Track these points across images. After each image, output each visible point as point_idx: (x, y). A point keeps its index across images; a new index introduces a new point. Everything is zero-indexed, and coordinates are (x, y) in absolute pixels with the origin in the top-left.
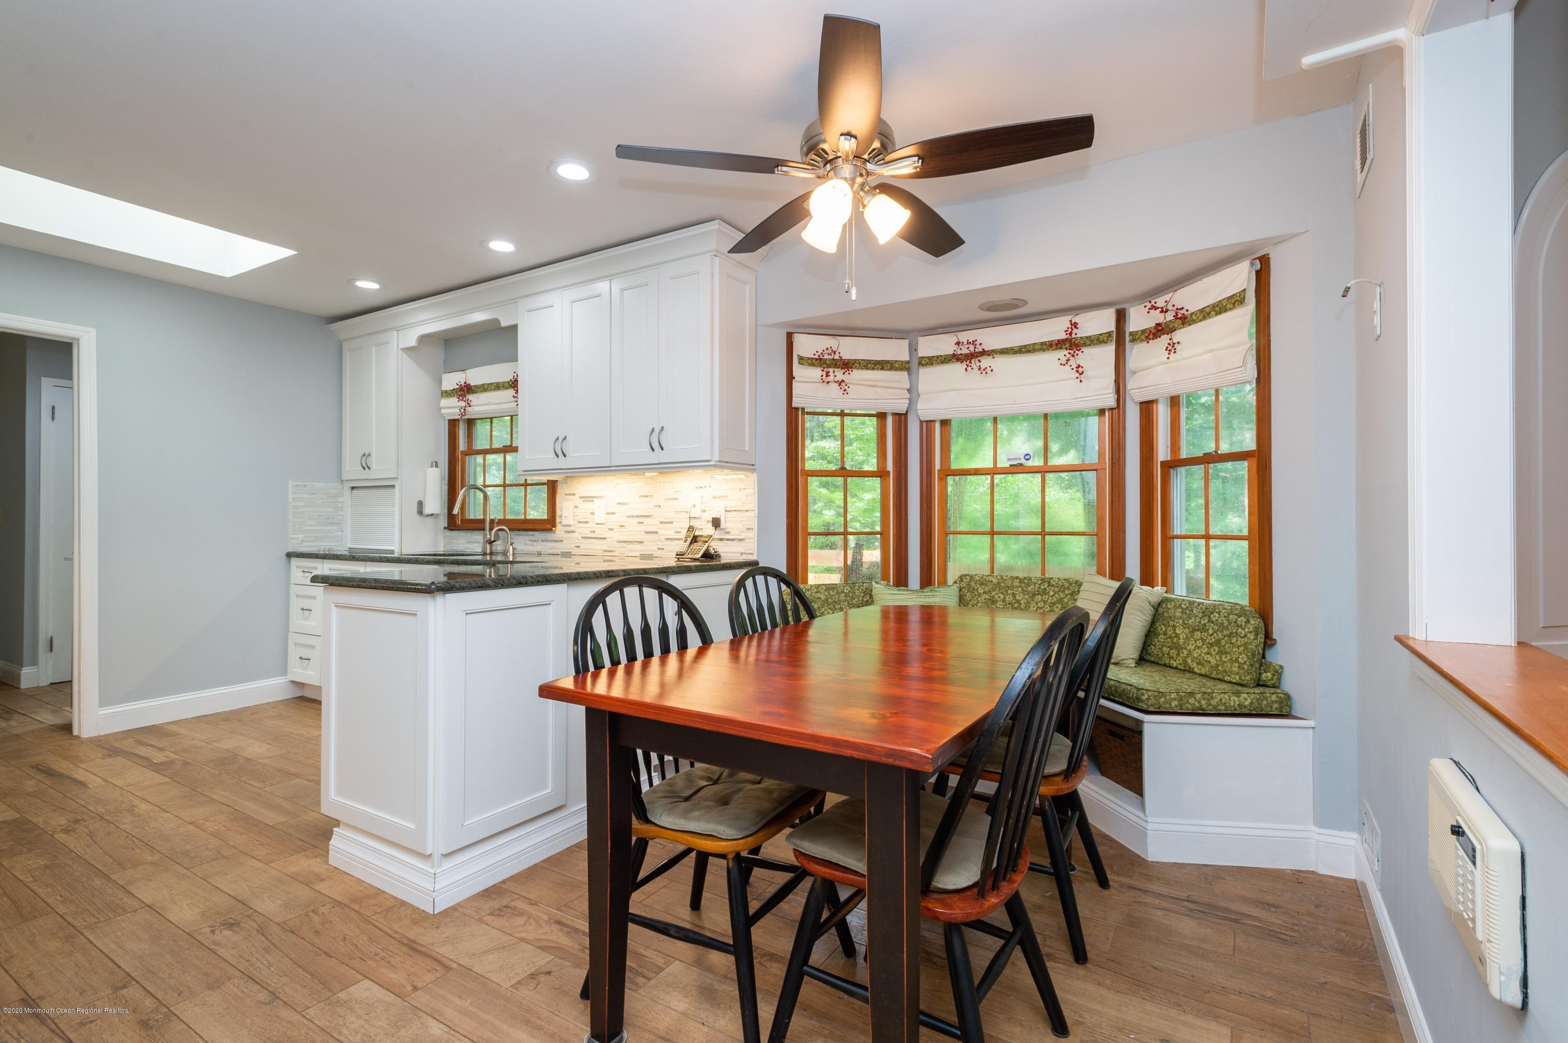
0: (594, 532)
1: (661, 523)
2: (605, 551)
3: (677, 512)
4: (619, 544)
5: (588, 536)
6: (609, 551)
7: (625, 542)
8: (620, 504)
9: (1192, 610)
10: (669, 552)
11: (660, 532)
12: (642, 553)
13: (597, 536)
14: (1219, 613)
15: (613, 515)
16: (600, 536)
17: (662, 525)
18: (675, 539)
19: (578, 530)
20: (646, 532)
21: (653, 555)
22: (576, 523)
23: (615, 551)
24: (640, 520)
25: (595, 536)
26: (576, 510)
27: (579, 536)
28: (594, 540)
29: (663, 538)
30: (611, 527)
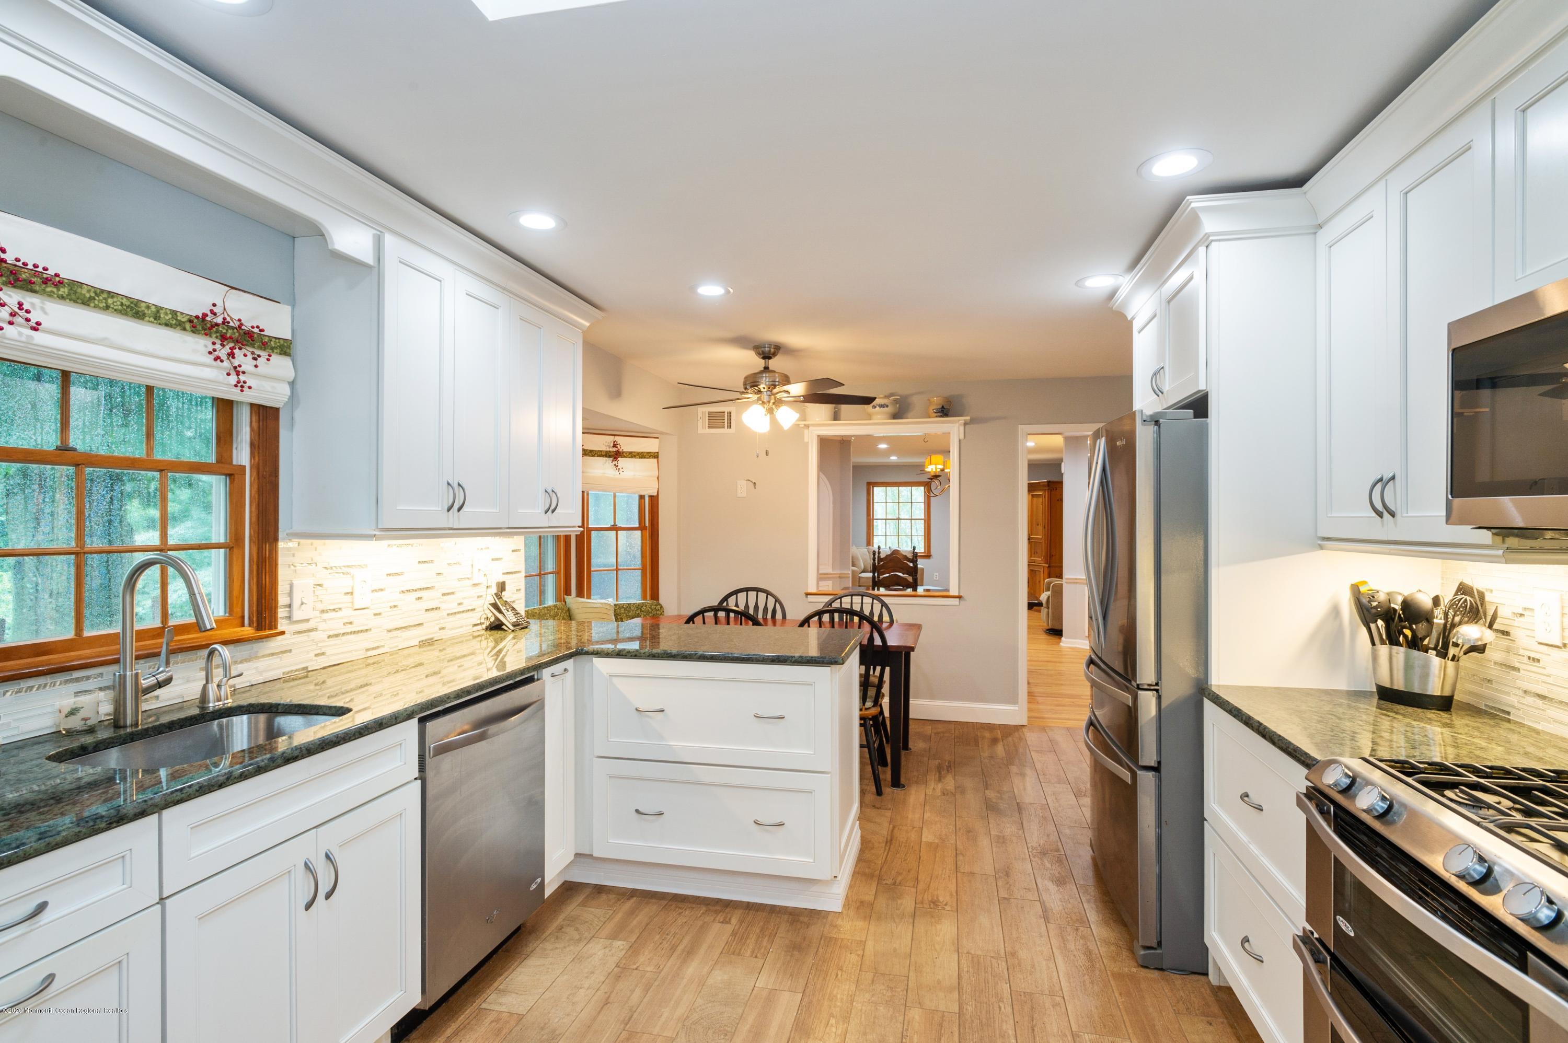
0: (351, 623)
1: (444, 595)
2: (367, 650)
3: (460, 580)
4: (390, 633)
5: (341, 631)
6: (374, 649)
7: (397, 629)
8: (390, 574)
9: (630, 608)
10: (451, 629)
11: (443, 606)
12: (421, 639)
13: (357, 629)
14: (646, 606)
15: (380, 593)
16: (360, 629)
17: (446, 598)
18: (459, 613)
19: (322, 626)
20: (427, 610)
21: (432, 639)
22: (317, 613)
23: (383, 646)
24: (419, 594)
25: (353, 630)
26: (319, 590)
27: (324, 636)
28: (352, 636)
29: (445, 613)
30: (377, 612)
